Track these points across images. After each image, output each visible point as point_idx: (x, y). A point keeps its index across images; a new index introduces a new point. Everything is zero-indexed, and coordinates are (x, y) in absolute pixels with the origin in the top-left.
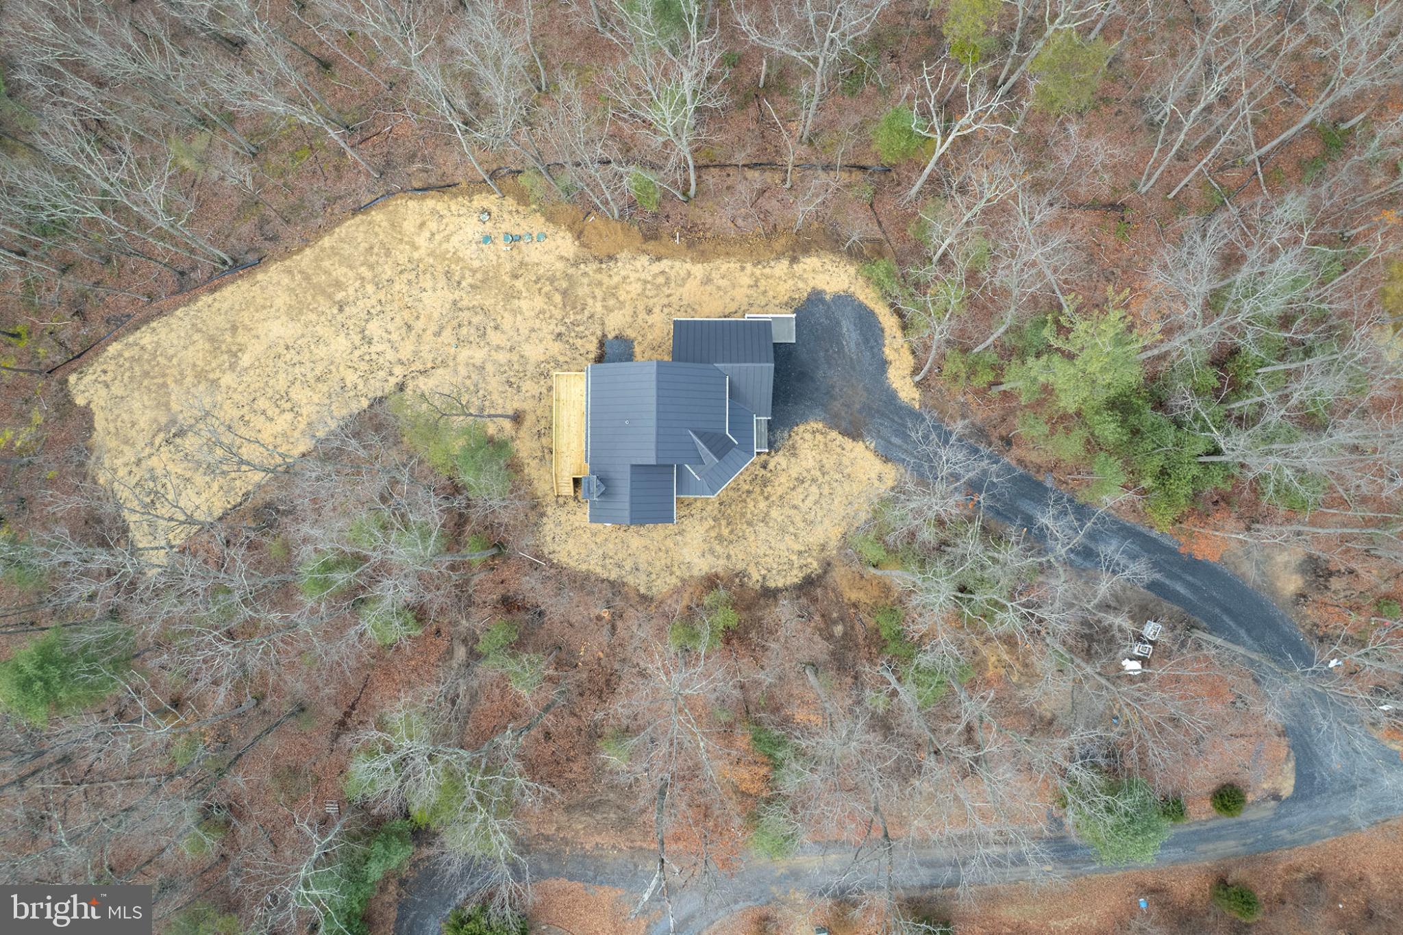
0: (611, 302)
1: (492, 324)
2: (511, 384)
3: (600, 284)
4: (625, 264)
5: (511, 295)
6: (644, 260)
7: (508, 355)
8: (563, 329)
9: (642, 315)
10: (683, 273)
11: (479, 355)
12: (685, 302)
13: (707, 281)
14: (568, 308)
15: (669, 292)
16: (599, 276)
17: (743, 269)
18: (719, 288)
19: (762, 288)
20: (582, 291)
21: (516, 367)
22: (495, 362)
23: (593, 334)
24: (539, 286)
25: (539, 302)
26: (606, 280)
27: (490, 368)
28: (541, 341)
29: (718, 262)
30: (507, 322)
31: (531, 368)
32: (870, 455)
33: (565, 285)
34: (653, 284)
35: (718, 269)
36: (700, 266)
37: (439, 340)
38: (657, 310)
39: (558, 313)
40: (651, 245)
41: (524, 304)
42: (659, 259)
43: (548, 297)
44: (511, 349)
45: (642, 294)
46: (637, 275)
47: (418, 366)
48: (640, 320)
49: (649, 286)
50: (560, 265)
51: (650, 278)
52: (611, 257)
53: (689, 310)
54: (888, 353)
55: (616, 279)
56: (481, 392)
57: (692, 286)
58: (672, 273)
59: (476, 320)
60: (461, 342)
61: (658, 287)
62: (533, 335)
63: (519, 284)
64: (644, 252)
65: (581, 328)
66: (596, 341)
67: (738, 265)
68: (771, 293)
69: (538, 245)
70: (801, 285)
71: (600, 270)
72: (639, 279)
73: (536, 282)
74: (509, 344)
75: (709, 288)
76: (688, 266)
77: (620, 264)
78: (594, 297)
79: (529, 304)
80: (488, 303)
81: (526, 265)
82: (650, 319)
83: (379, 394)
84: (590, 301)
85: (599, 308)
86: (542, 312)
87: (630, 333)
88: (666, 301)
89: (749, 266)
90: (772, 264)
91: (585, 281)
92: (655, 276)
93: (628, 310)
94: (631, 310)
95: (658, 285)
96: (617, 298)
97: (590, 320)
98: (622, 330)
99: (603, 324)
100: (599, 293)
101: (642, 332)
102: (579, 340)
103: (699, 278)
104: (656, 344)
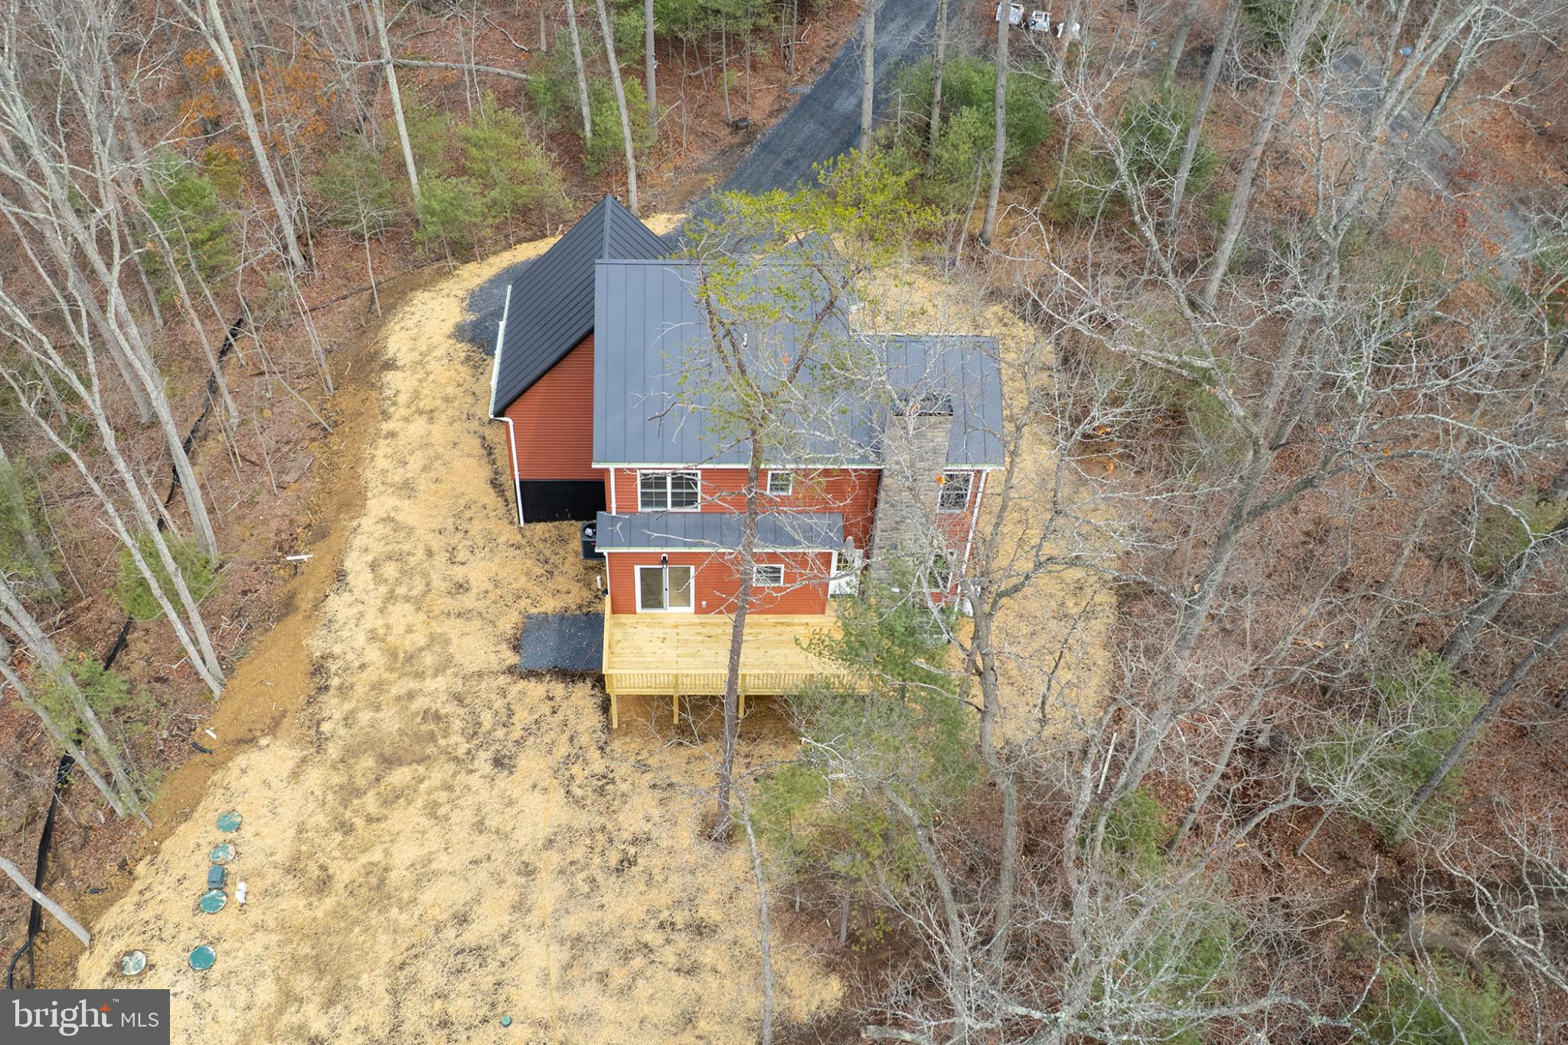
0: (428, 659)
1: (450, 933)
2: (627, 862)
3: (378, 687)
4: (339, 640)
5: (375, 890)
6: (338, 605)
7: (544, 877)
8: (483, 758)
9: (468, 601)
10: (382, 530)
11: (539, 956)
12: (449, 524)
13: (407, 489)
14: (430, 750)
15: (420, 553)
16: (360, 690)
17: (392, 435)
18: (426, 469)
19: (439, 402)
20: (390, 721)
21: (578, 853)
22: (562, 912)
23: (503, 692)
24: (359, 822)
25: (406, 818)
26: (371, 675)
27: (573, 924)
28: (511, 803)
29: (369, 474)
31: (582, 820)
33: (368, 762)
34: (398, 582)
35: (383, 472)
36: (370, 503)
38: (459, 573)
39: (439, 774)
40: (306, 596)
41: (405, 854)
42: (340, 576)
43: (391, 799)
44: (528, 871)
45: (418, 603)
46: (372, 613)
48: (481, 605)
49: (401, 590)
50: (314, 777)
51: (383, 589)
52: (318, 669)
53: (468, 514)
55: (374, 655)
56: (652, 937)
57: (409, 513)
58: (378, 549)
59: (432, 979)
60: (495, 1013)
61: (406, 573)
62: (492, 822)
63: (345, 872)
64: (319, 603)
65: (487, 719)
66: (522, 684)
67: (382, 442)
68: (450, 390)
69: (247, 832)
70: (441, 352)
71: (344, 691)
72: (382, 610)
73: (349, 830)
74: (512, 878)
75: (423, 484)
76: (366, 523)
77: (337, 649)
78: (411, 696)
79: (407, 842)
80: (385, 948)
81: (297, 857)
84: (420, 703)
85: (439, 684)
86: (432, 810)
87: (509, 622)
88: (441, 558)
89: (387, 426)
90: (388, 393)
91: (365, 717)
92: (379, 580)
93: (451, 628)
94: (453, 621)
95: (403, 572)
96: (421, 650)
97: (467, 701)
98: (500, 638)
99: (480, 675)
100: (401, 687)
101: (509, 598)
102: (515, 719)
103: (398, 503)
104: (539, 570)
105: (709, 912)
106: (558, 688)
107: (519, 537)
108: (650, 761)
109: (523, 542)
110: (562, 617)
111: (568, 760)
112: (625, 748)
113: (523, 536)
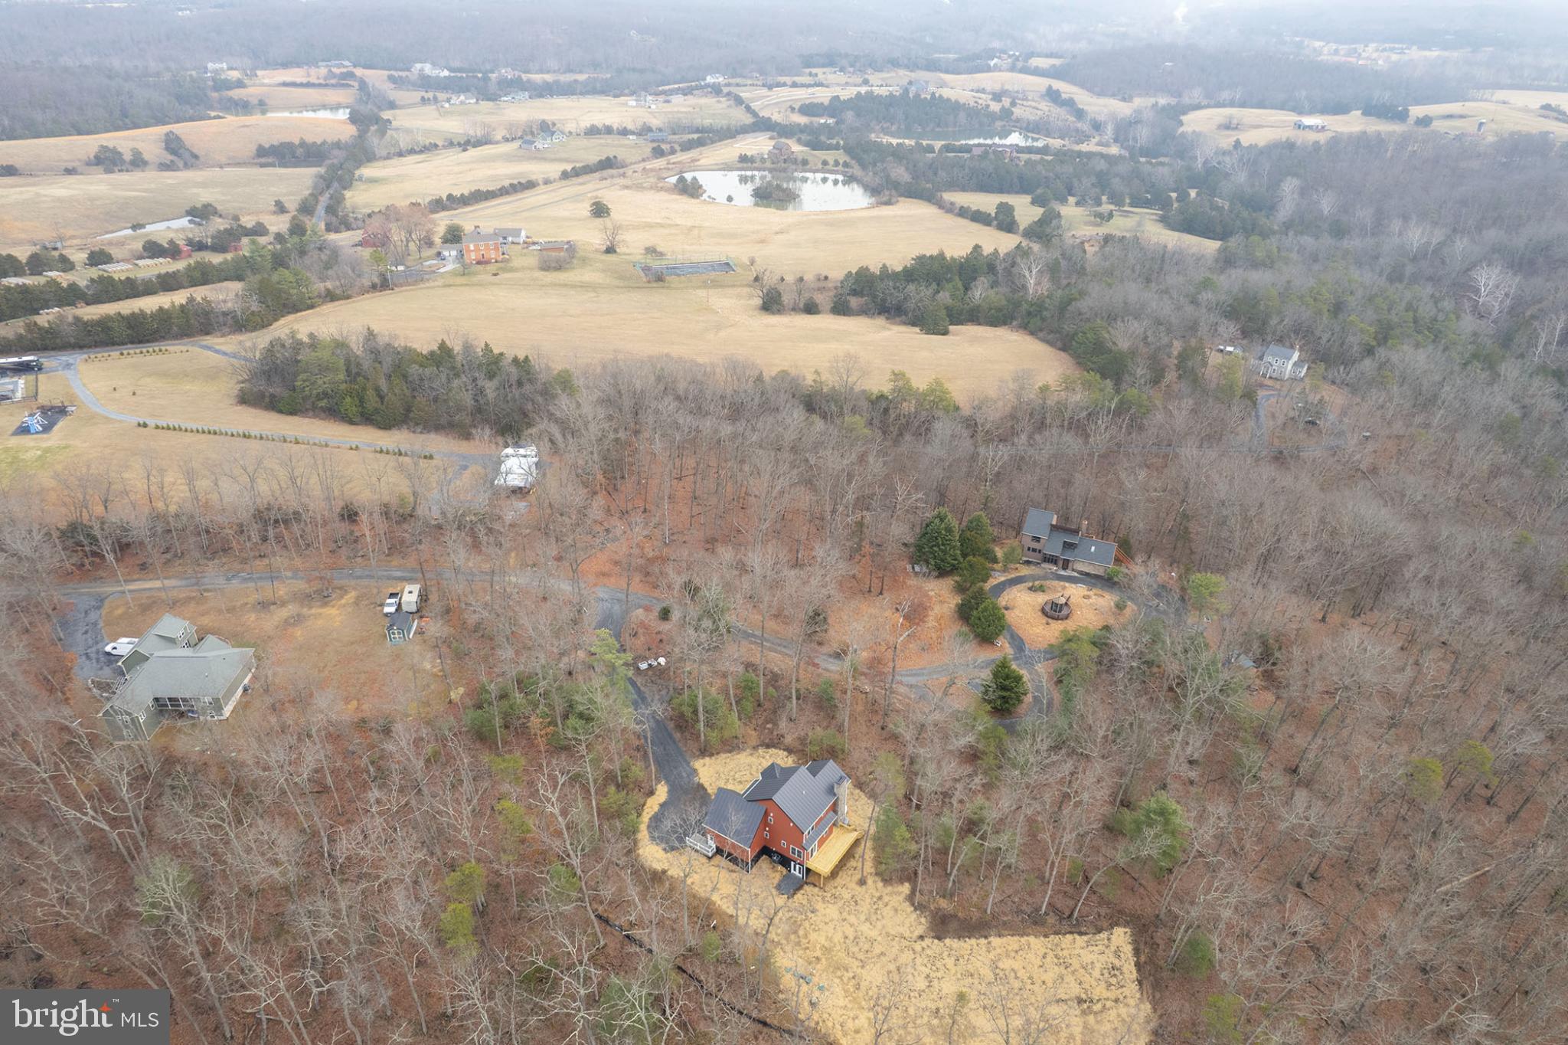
1: (848, 941)
2: (856, 902)
4: (751, 926)
5: (827, 950)
6: (740, 921)
7: (848, 917)
8: (810, 914)
9: (761, 895)
10: (725, 901)
11: (865, 928)
13: (714, 889)
14: (799, 923)
15: (740, 897)
17: (692, 883)
18: (712, 881)
21: (847, 909)
22: (858, 919)
23: (794, 902)
24: (807, 945)
25: (813, 936)
27: (863, 917)
28: (825, 915)
29: (703, 895)
30: (838, 937)
31: (840, 904)
32: (701, 775)
33: (793, 937)
34: (744, 906)
35: (704, 891)
36: (713, 899)
37: (883, 950)
38: (752, 893)
39: (806, 924)
41: (822, 940)
42: (732, 916)
43: (806, 936)
44: (844, 920)
46: (749, 916)
47: (905, 943)
48: (765, 893)
50: (788, 948)
51: (744, 910)
52: (756, 934)
54: (656, 808)
56: (875, 907)
57: (724, 893)
58: (730, 904)
59: (855, 949)
60: (872, 941)
62: (827, 920)
63: (818, 953)
64: (736, 925)
65: (799, 909)
66: (795, 898)
67: (694, 887)
69: (793, 967)
70: (671, 857)
72: (750, 913)
73: (808, 948)
74: (844, 924)
76: (719, 902)
79: (819, 939)
80: (843, 954)
81: (807, 960)
82: (758, 890)
83: (936, 941)
85: (782, 912)
86: (814, 930)
87: (774, 892)
88: (744, 894)
89: (688, 883)
90: (675, 876)
91: (779, 931)
92: (741, 909)
93: (767, 902)
94: (765, 901)
97: (791, 909)
98: (778, 895)
99: (785, 904)
101: (768, 887)
103: (718, 893)
104: (765, 878)
105: (877, 895)
106: (802, 892)
107: (752, 876)
108: (836, 885)
109: (754, 876)
110: (781, 881)
111: (823, 898)
112: (830, 887)
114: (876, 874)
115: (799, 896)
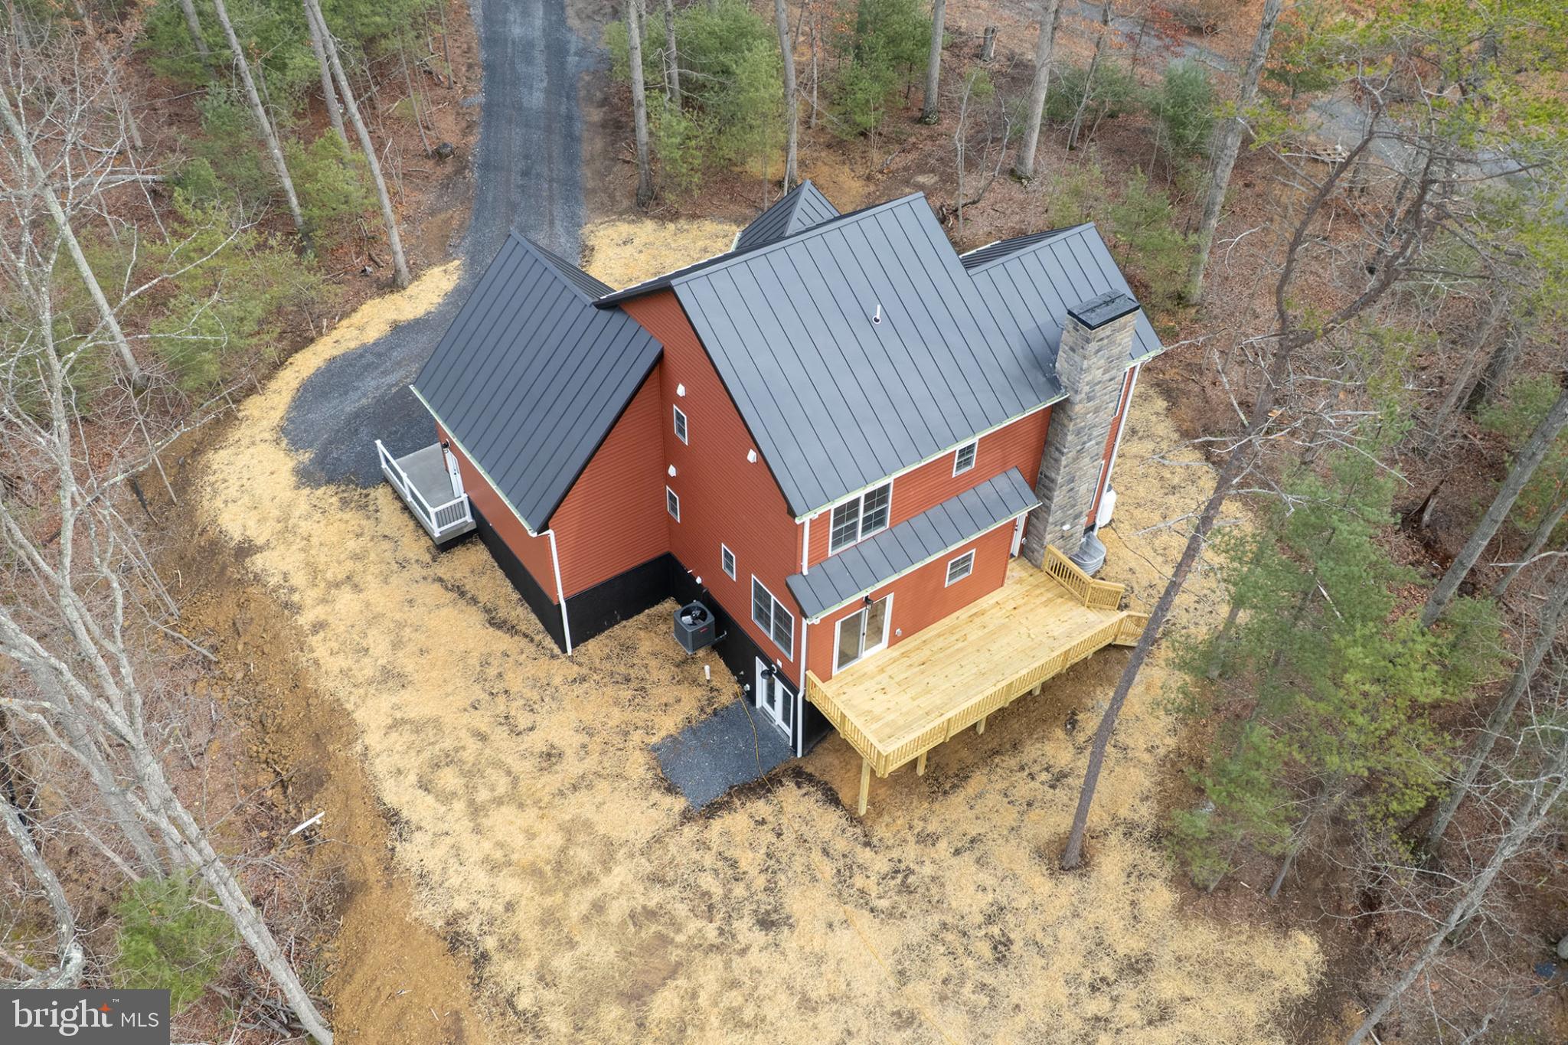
0: (583, 856)
2: (1001, 948)
3: (549, 919)
4: (451, 893)
6: (412, 853)
7: (929, 1015)
8: (745, 929)
9: (572, 767)
10: (399, 740)
12: (478, 692)
13: (391, 677)
14: (674, 955)
15: (473, 745)
16: (530, 935)
17: (318, 627)
18: (397, 645)
19: (349, 565)
20: (601, 950)
21: (943, 968)
23: (703, 845)
26: (529, 911)
28: (821, 959)
29: (327, 684)
31: (915, 930)
33: (612, 1012)
34: (471, 789)
35: (344, 673)
36: (359, 716)
38: (536, 741)
40: (366, 863)
42: (391, 818)
44: (906, 1020)
46: (468, 841)
48: (590, 763)
49: (483, 795)
51: (459, 806)
52: (454, 940)
53: (492, 672)
54: (375, 334)
55: (510, 886)
56: (1095, 1006)
57: (418, 704)
58: (413, 764)
61: (472, 774)
62: (819, 992)
64: (389, 864)
65: (707, 882)
66: (716, 825)
67: (315, 641)
68: (352, 544)
70: (303, 507)
71: (511, 946)
72: (477, 830)
75: (407, 663)
76: (373, 739)
77: (461, 904)
78: (598, 907)
82: (566, 738)
84: (617, 911)
85: (620, 875)
87: (638, 766)
88: (500, 734)
89: (305, 620)
90: (273, 581)
91: (564, 962)
92: (446, 798)
93: (579, 807)
94: (574, 799)
95: (468, 774)
96: (563, 850)
97: (670, 876)
98: (643, 789)
99: (658, 839)
100: (579, 904)
101: (617, 740)
102: (743, 865)
103: (394, 700)
104: (626, 694)
105: (1129, 945)
106: (760, 807)
107: (576, 668)
108: (930, 829)
109: (584, 671)
110: (691, 729)
111: (844, 876)
112: (894, 829)
113: (580, 665)
114: (1157, 838)
115: (737, 821)
